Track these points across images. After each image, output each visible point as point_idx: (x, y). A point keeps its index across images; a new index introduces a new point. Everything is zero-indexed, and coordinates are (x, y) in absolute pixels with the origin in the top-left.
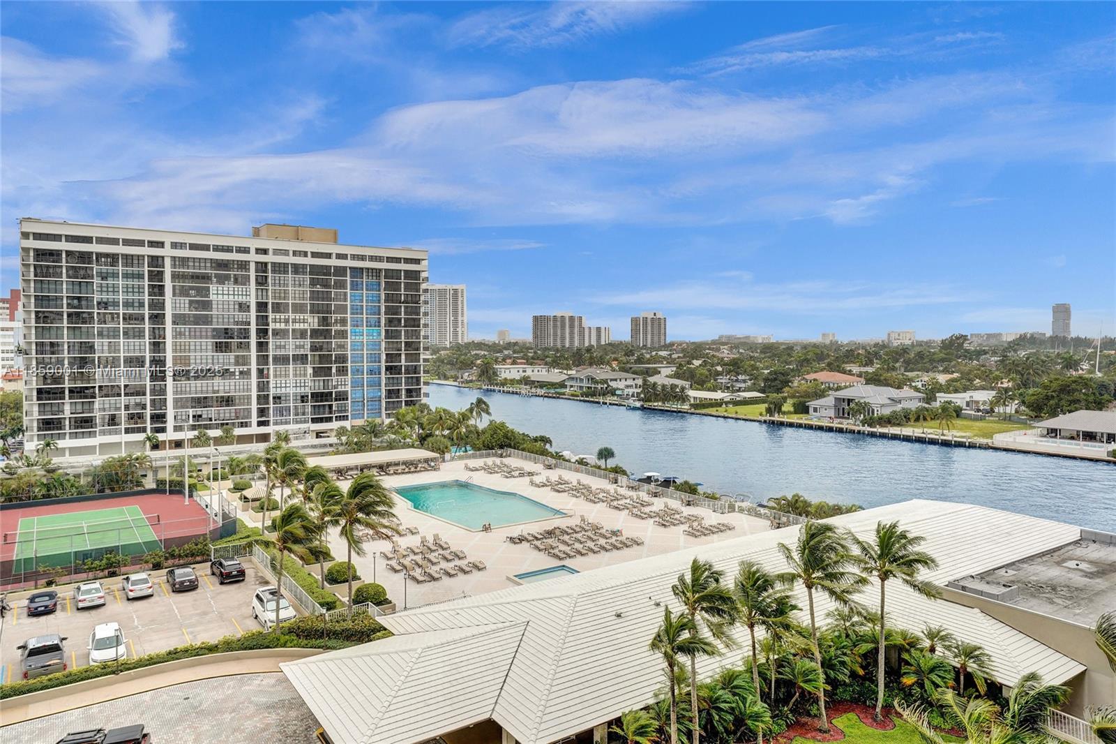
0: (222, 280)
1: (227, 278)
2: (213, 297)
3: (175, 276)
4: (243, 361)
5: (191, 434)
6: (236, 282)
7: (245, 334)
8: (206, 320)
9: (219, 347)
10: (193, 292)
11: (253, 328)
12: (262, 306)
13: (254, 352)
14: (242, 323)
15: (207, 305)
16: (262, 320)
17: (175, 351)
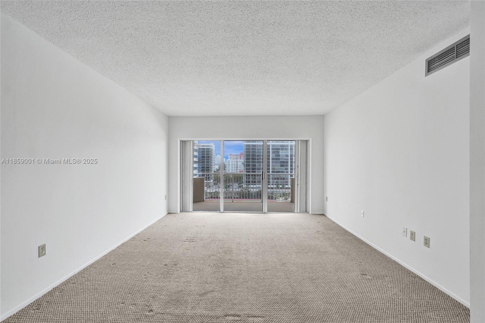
0: (282, 149)
1: (284, 149)
2: (280, 154)
3: (272, 149)
4: (287, 169)
5: (275, 186)
6: (285, 150)
7: (287, 162)
8: (279, 159)
9: (282, 166)
10: (276, 152)
11: (289, 161)
12: (291, 156)
13: (289, 167)
14: (287, 160)
15: (279, 155)
16: (291, 159)
17: (272, 166)
